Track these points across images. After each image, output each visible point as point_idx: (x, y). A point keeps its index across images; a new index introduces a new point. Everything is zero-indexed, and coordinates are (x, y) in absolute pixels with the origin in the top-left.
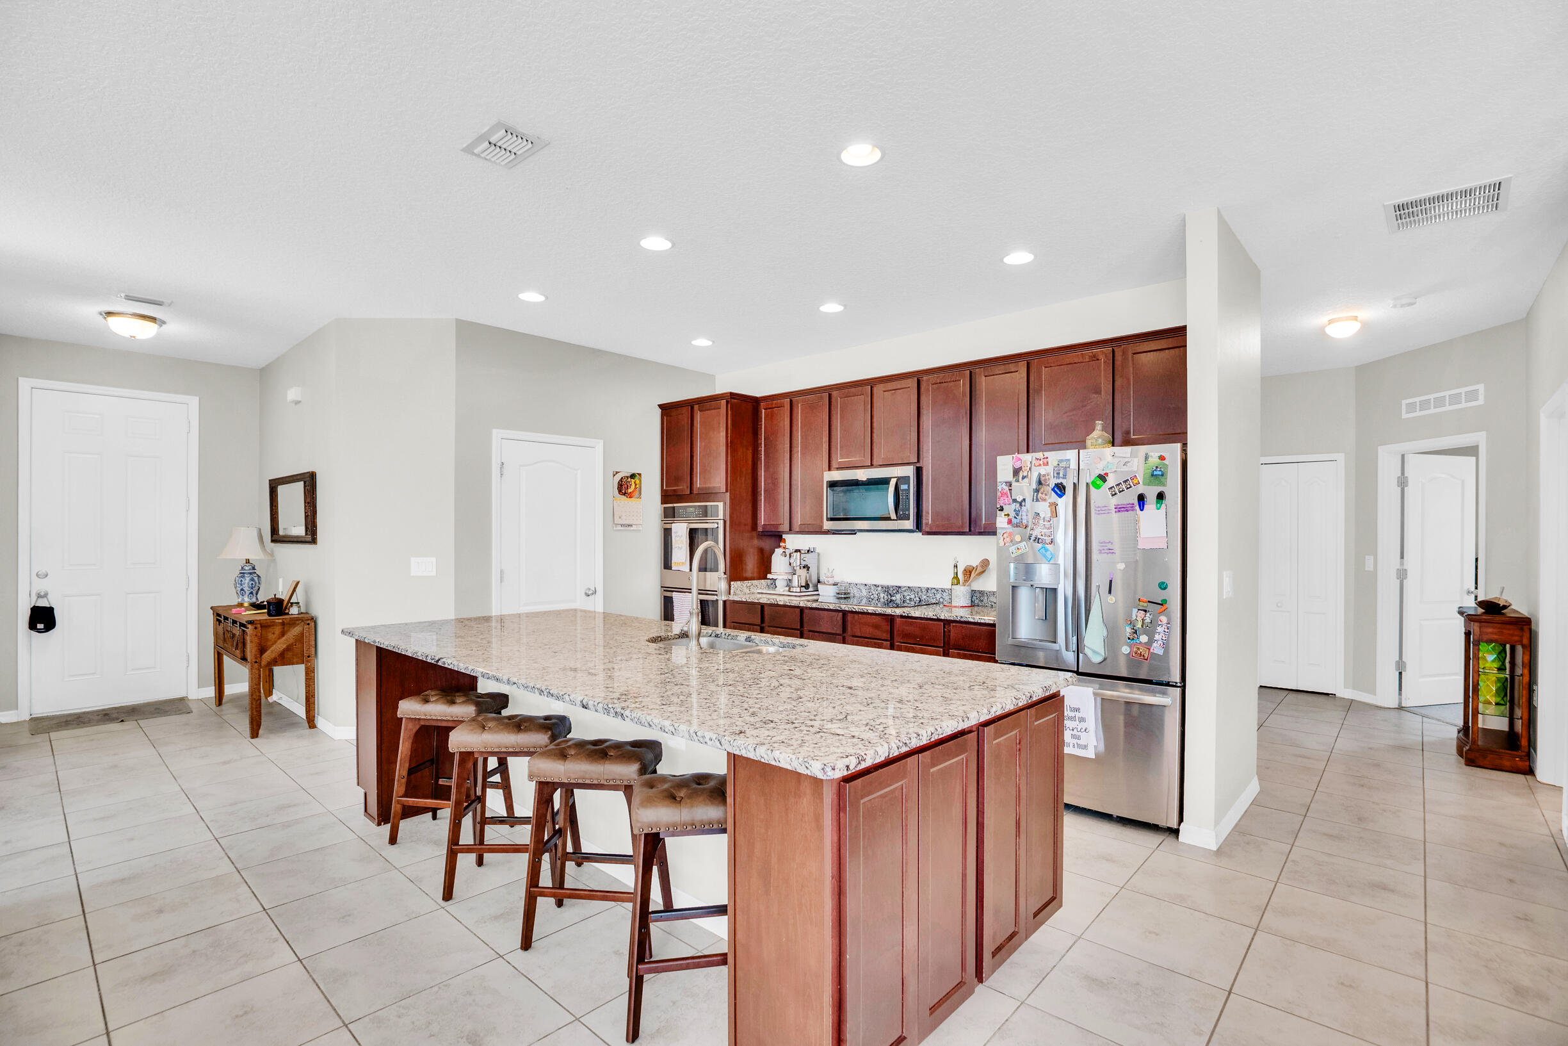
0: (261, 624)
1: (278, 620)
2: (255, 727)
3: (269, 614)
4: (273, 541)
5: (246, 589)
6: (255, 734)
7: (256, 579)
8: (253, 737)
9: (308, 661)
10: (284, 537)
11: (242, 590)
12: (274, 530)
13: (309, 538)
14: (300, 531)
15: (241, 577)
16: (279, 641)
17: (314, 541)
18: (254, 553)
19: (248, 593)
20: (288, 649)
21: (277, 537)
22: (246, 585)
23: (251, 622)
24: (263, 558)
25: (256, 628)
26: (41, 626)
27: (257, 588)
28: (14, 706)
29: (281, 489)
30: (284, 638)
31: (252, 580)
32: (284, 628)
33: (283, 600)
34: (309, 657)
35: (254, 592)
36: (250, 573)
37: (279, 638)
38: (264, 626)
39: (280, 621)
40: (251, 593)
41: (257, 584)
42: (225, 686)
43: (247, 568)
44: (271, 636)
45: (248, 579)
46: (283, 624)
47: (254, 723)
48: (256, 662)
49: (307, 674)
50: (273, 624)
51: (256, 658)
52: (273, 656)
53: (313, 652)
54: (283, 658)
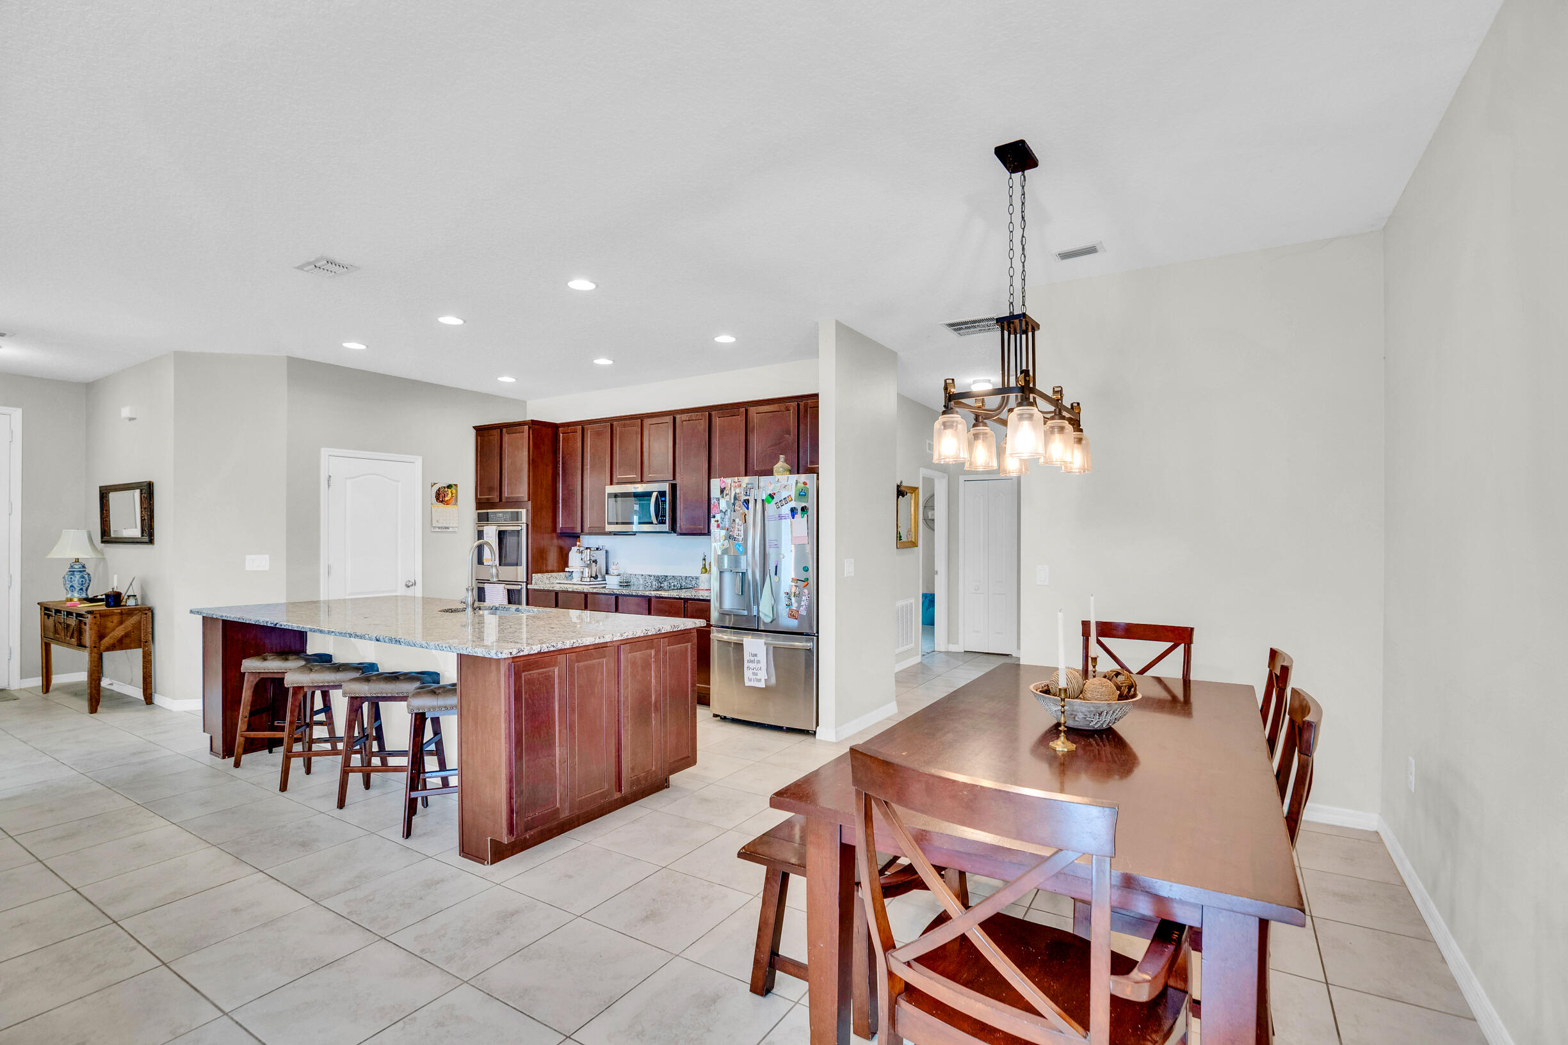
0: (100, 614)
1: (117, 610)
2: (94, 703)
3: (108, 605)
4: (102, 542)
5: (76, 585)
6: (93, 709)
7: (86, 576)
8: (91, 713)
9: (145, 646)
10: (117, 538)
11: (72, 586)
12: (106, 533)
13: (146, 539)
14: (136, 532)
15: (71, 575)
16: (118, 628)
17: (151, 541)
18: (84, 553)
19: (77, 589)
20: (127, 635)
21: (109, 539)
22: (76, 582)
23: (90, 612)
24: (94, 557)
25: (95, 617)
27: (87, 585)
29: (113, 497)
30: (123, 626)
31: (82, 577)
32: (122, 617)
33: (121, 593)
34: (146, 642)
35: (84, 589)
36: (80, 572)
37: (117, 626)
38: (103, 615)
39: (119, 611)
40: (81, 589)
41: (88, 581)
42: (53, 677)
43: (76, 567)
44: (109, 625)
45: (77, 577)
46: (121, 613)
47: (94, 700)
48: (95, 647)
49: (144, 657)
50: (113, 614)
51: (95, 643)
52: (112, 641)
53: (151, 639)
54: (122, 643)
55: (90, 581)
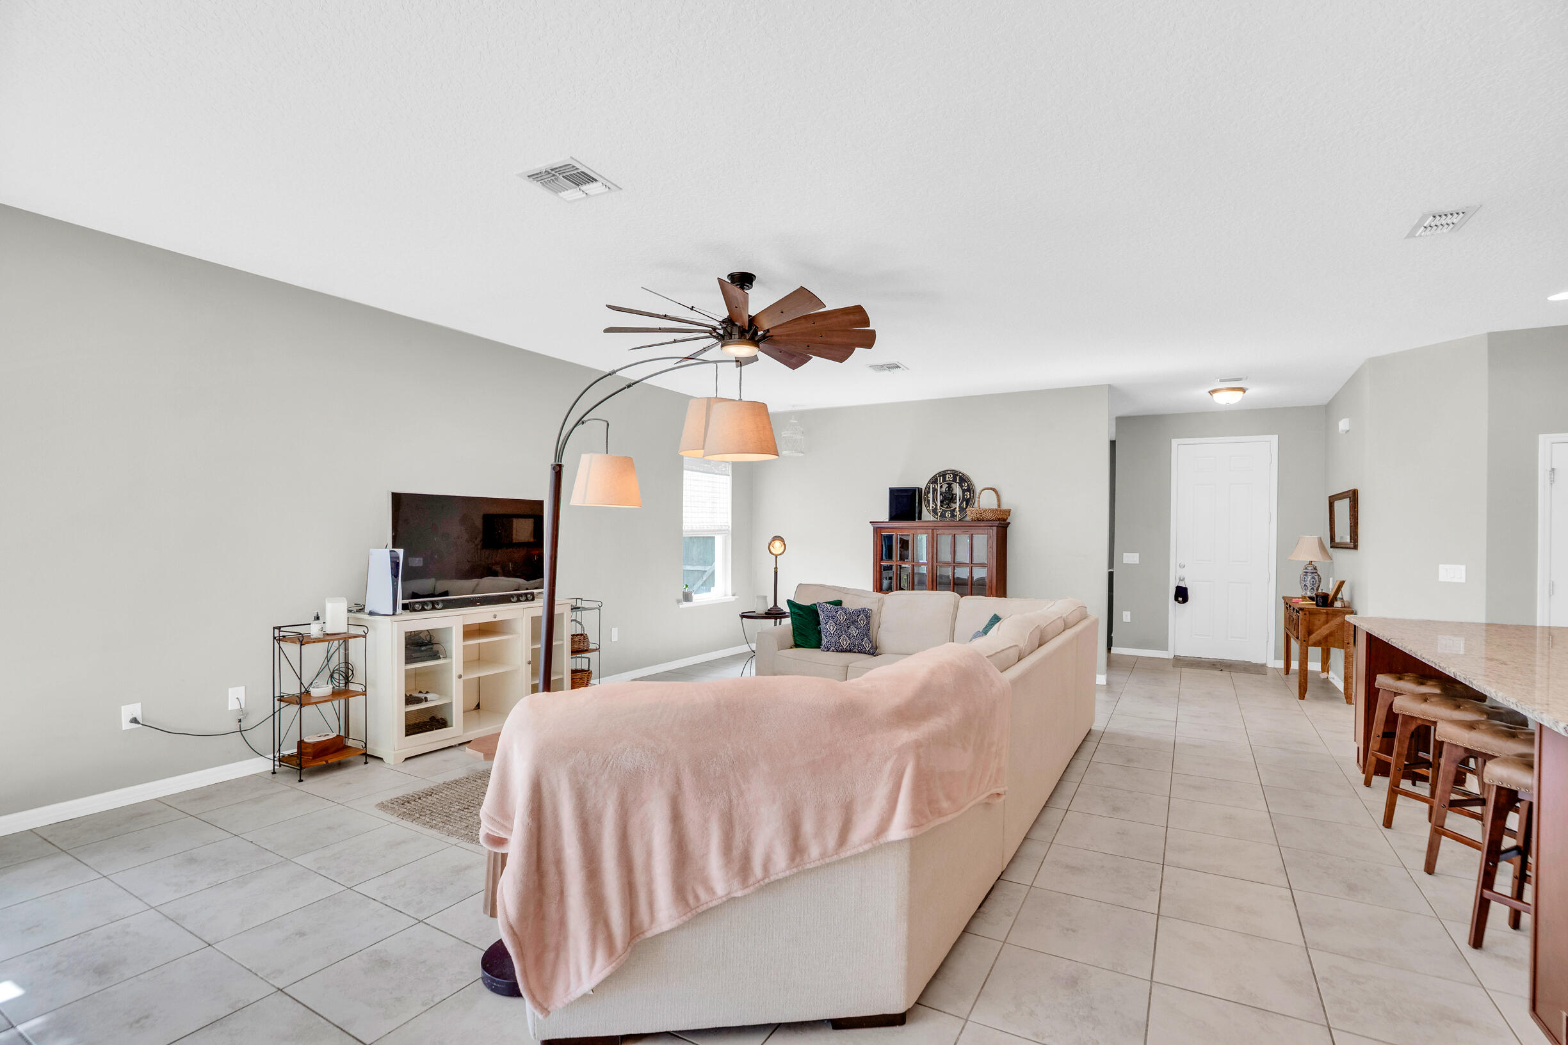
0: (1309, 612)
1: (1323, 610)
2: (1302, 691)
3: (1317, 605)
4: (1331, 547)
5: (1308, 585)
6: (1302, 696)
7: (1316, 577)
8: (1300, 699)
9: (1347, 647)
10: (1338, 543)
11: (1305, 585)
12: (1332, 538)
13: (1352, 545)
14: (1347, 539)
15: (1305, 575)
16: (1323, 627)
17: (1355, 547)
18: (1315, 556)
19: (1310, 588)
20: (1331, 634)
21: (1334, 545)
22: (1308, 582)
23: (1302, 609)
24: (1322, 560)
25: (1305, 614)
26: (1180, 599)
27: (1317, 585)
28: (1166, 648)
29: (1337, 504)
30: (1328, 625)
31: (1313, 578)
32: (1327, 617)
33: (1328, 595)
34: (1348, 644)
35: (1315, 588)
36: (1312, 573)
37: (1324, 625)
38: (1311, 613)
39: (1325, 611)
40: (1312, 589)
41: (1318, 582)
42: (1292, 662)
43: (1309, 569)
44: (1317, 622)
45: (1309, 578)
46: (1327, 613)
47: (1302, 688)
48: (1305, 641)
49: (1346, 658)
50: (1320, 613)
51: (1305, 637)
52: (1319, 638)
53: (1352, 641)
54: (1327, 641)
55: (1320, 582)
